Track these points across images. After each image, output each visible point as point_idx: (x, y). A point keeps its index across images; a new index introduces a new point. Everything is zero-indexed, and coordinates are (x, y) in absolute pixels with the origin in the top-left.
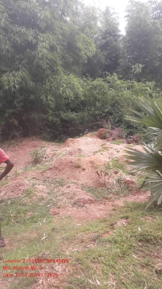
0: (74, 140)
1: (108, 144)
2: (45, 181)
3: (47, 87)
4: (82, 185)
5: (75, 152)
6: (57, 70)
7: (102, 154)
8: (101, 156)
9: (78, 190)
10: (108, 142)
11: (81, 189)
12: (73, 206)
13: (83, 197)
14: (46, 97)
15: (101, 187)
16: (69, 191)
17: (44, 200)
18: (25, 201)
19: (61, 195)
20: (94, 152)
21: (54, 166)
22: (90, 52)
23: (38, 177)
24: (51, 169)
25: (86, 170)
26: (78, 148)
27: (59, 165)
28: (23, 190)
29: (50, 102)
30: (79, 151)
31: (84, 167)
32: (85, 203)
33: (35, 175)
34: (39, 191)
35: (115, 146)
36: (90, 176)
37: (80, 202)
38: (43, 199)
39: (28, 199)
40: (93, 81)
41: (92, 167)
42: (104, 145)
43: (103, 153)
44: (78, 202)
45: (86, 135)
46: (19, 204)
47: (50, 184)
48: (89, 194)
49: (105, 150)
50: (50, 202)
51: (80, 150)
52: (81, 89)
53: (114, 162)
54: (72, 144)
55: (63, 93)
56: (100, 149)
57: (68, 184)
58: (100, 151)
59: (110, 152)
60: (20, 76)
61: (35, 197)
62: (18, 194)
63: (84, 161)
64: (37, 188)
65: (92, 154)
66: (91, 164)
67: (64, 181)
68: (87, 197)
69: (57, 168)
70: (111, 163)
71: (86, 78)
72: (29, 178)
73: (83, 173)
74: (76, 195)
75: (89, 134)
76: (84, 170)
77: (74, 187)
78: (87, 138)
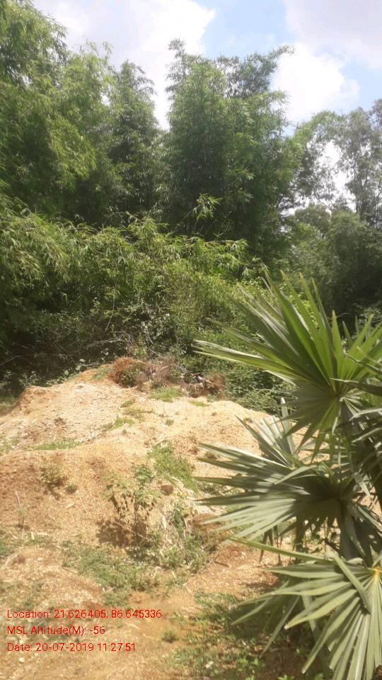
0: (44, 393)
1: (142, 400)
4: (65, 545)
5: (46, 431)
7: (125, 432)
8: (123, 439)
10: (141, 396)
16: (20, 579)
20: (105, 426)
25: (77, 492)
26: (57, 418)
30: (58, 425)
31: (72, 481)
35: (160, 406)
36: (90, 511)
40: (95, 233)
41: (98, 478)
42: (130, 403)
43: (128, 430)
45: (81, 374)
49: (134, 419)
51: (59, 421)
52: (62, 255)
53: (161, 456)
54: (39, 406)
56: (121, 416)
57: (21, 551)
58: (119, 422)
59: (148, 424)
63: (73, 463)
65: (97, 433)
66: (94, 470)
67: (6, 538)
70: (153, 461)
71: (75, 225)
73: (69, 502)
74: (42, 594)
75: (89, 373)
76: (71, 490)
77: (40, 559)
78: (82, 384)
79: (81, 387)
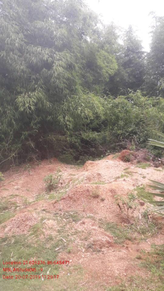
0: (93, 163)
1: (133, 168)
2: (56, 214)
3: (64, 107)
4: (100, 220)
5: (94, 178)
6: (76, 89)
7: (124, 180)
8: (124, 182)
9: (94, 227)
10: (132, 166)
11: (98, 226)
12: (87, 251)
13: (100, 238)
14: (64, 118)
15: (123, 223)
16: (83, 230)
17: (53, 240)
18: (30, 241)
19: (73, 234)
20: (116, 177)
21: (68, 196)
22: (111, 69)
23: (49, 209)
24: (64, 199)
25: (105, 201)
27: (74, 194)
28: (30, 226)
29: (68, 123)
30: (98, 176)
31: (103, 197)
32: (102, 247)
33: (46, 207)
34: (48, 228)
35: (140, 170)
36: (110, 208)
37: (95, 245)
38: (51, 239)
39: (33, 238)
40: (115, 99)
41: (113, 196)
42: (127, 169)
43: (126, 179)
44: (93, 245)
45: (108, 157)
46: (23, 245)
47: (62, 219)
48: (108, 234)
49: (129, 175)
50: (60, 244)
51: (99, 174)
52: (101, 108)
53: (140, 190)
54: (91, 168)
55: (81, 112)
56: (123, 174)
57: (83, 220)
58: (122, 176)
59: (134, 177)
60: (36, 97)
61: (42, 236)
62: (24, 231)
63: (103, 189)
64: (46, 224)
65: (114, 180)
66: (112, 193)
67: (79, 215)
68: (105, 239)
69: (71, 198)
70: (136, 192)
71: (107, 96)
72: (39, 210)
73: (102, 205)
74: (91, 236)
75: (111, 156)
76: (103, 200)
77: (90, 223)
78: (108, 160)
79: (107, 161)
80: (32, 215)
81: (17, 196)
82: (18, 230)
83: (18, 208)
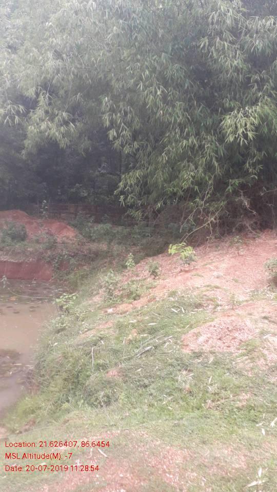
28: (241, 340)
33: (269, 313)
34: (272, 349)
46: (228, 369)
60: (258, 114)
61: (262, 360)
62: (229, 347)
64: (269, 341)
72: (257, 316)
80: (245, 324)
81: (217, 287)
82: (219, 343)
83: (219, 308)
